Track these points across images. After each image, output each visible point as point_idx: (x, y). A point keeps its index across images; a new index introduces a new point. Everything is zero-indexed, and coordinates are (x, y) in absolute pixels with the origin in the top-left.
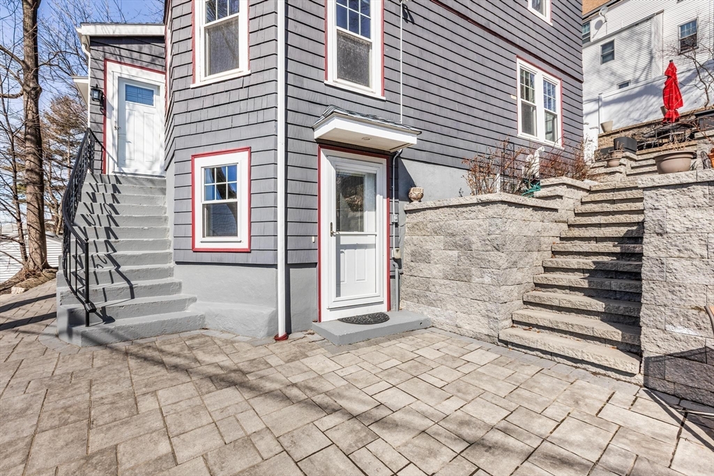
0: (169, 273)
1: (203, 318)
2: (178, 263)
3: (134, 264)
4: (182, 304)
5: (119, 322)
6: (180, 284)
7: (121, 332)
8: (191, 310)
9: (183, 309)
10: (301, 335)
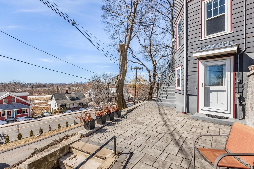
0: (174, 94)
1: (175, 105)
2: (176, 92)
3: (170, 92)
4: (173, 101)
5: (163, 103)
6: (175, 97)
7: (161, 104)
8: (175, 103)
9: (174, 103)
10: (191, 114)
